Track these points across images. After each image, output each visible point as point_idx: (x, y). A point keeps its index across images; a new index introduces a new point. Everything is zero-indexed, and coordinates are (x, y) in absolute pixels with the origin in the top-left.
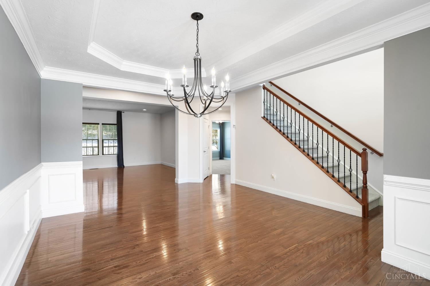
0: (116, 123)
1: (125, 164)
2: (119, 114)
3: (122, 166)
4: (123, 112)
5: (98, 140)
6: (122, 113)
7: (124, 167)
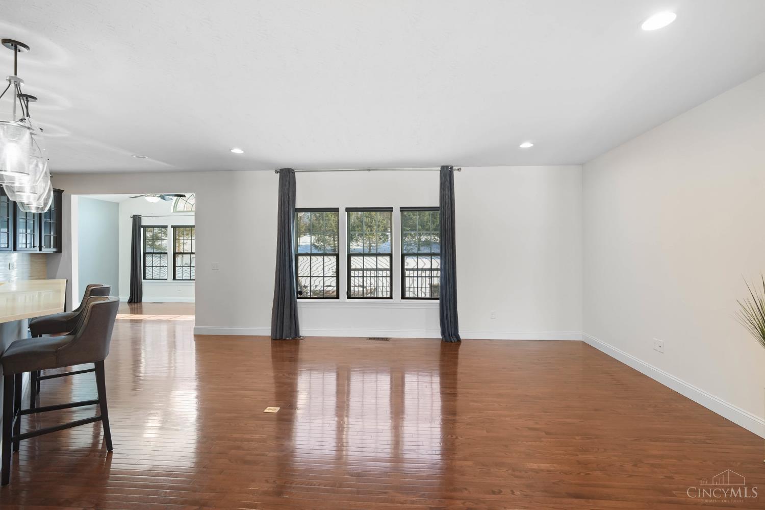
0: (438, 205)
1: (464, 333)
2: (447, 175)
3: (454, 339)
4: (459, 170)
5: (391, 255)
6: (456, 173)
7: (459, 340)
